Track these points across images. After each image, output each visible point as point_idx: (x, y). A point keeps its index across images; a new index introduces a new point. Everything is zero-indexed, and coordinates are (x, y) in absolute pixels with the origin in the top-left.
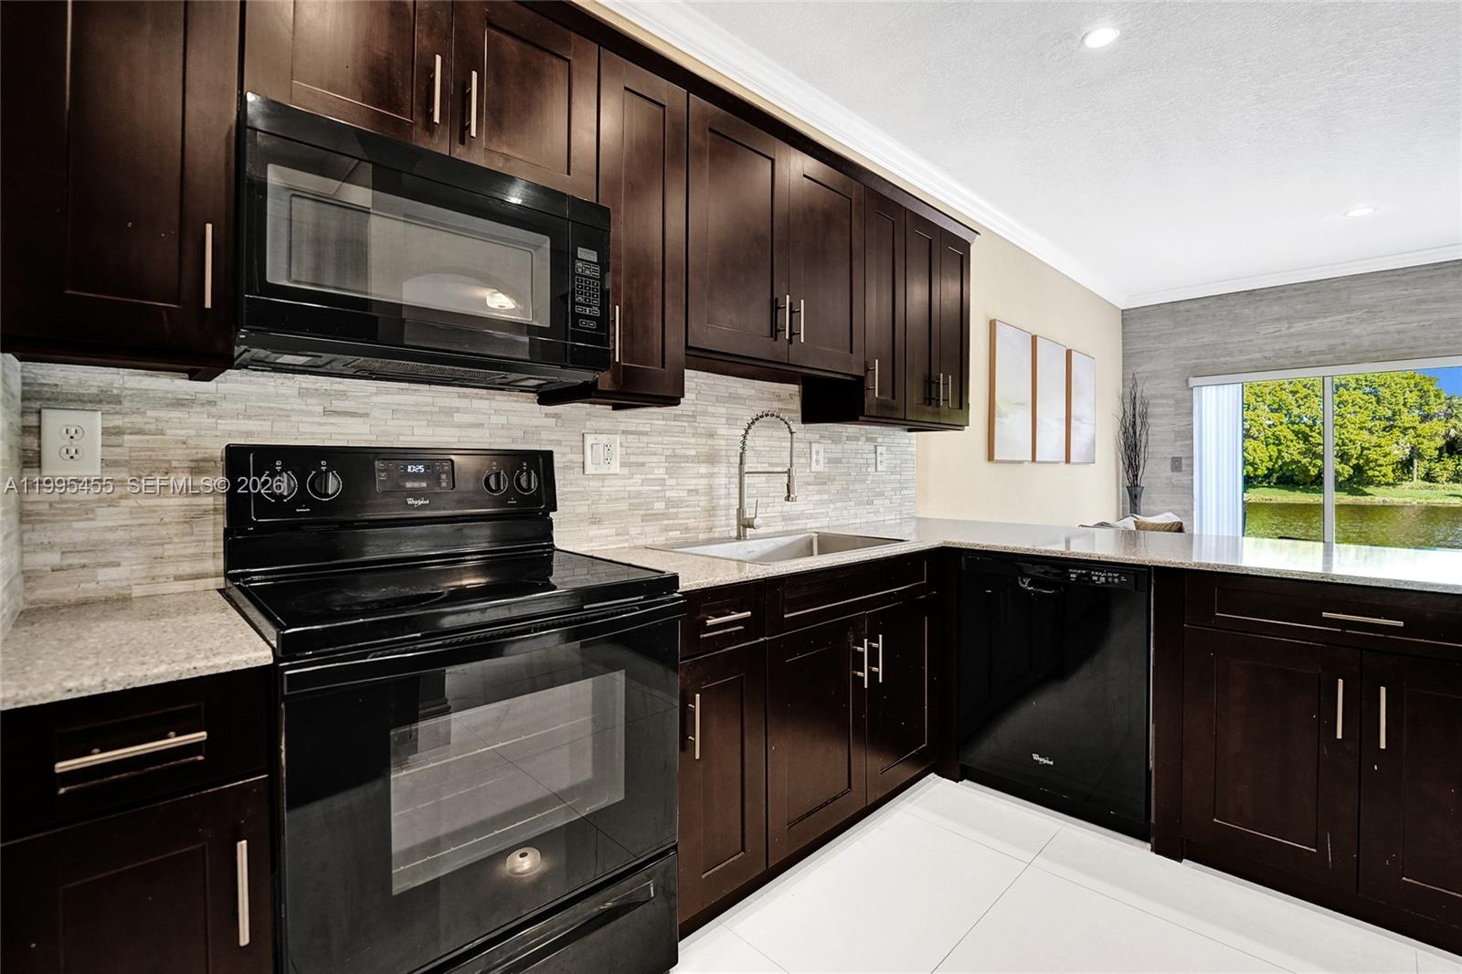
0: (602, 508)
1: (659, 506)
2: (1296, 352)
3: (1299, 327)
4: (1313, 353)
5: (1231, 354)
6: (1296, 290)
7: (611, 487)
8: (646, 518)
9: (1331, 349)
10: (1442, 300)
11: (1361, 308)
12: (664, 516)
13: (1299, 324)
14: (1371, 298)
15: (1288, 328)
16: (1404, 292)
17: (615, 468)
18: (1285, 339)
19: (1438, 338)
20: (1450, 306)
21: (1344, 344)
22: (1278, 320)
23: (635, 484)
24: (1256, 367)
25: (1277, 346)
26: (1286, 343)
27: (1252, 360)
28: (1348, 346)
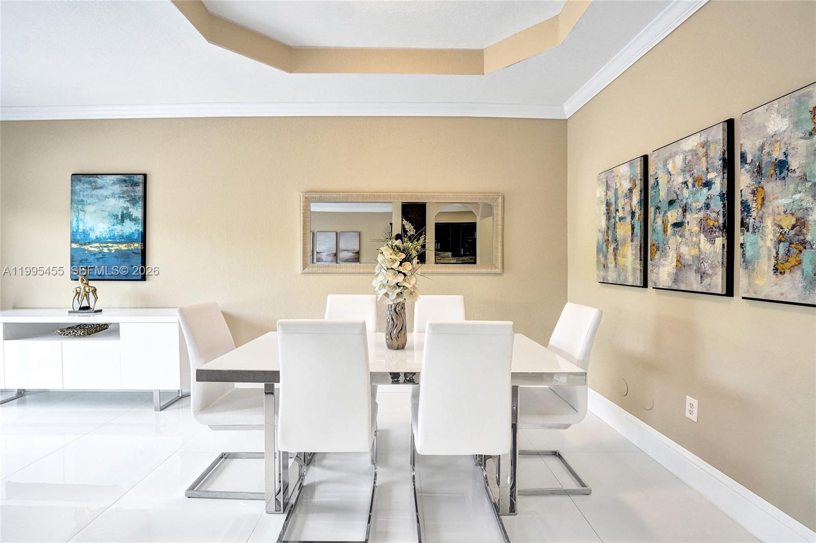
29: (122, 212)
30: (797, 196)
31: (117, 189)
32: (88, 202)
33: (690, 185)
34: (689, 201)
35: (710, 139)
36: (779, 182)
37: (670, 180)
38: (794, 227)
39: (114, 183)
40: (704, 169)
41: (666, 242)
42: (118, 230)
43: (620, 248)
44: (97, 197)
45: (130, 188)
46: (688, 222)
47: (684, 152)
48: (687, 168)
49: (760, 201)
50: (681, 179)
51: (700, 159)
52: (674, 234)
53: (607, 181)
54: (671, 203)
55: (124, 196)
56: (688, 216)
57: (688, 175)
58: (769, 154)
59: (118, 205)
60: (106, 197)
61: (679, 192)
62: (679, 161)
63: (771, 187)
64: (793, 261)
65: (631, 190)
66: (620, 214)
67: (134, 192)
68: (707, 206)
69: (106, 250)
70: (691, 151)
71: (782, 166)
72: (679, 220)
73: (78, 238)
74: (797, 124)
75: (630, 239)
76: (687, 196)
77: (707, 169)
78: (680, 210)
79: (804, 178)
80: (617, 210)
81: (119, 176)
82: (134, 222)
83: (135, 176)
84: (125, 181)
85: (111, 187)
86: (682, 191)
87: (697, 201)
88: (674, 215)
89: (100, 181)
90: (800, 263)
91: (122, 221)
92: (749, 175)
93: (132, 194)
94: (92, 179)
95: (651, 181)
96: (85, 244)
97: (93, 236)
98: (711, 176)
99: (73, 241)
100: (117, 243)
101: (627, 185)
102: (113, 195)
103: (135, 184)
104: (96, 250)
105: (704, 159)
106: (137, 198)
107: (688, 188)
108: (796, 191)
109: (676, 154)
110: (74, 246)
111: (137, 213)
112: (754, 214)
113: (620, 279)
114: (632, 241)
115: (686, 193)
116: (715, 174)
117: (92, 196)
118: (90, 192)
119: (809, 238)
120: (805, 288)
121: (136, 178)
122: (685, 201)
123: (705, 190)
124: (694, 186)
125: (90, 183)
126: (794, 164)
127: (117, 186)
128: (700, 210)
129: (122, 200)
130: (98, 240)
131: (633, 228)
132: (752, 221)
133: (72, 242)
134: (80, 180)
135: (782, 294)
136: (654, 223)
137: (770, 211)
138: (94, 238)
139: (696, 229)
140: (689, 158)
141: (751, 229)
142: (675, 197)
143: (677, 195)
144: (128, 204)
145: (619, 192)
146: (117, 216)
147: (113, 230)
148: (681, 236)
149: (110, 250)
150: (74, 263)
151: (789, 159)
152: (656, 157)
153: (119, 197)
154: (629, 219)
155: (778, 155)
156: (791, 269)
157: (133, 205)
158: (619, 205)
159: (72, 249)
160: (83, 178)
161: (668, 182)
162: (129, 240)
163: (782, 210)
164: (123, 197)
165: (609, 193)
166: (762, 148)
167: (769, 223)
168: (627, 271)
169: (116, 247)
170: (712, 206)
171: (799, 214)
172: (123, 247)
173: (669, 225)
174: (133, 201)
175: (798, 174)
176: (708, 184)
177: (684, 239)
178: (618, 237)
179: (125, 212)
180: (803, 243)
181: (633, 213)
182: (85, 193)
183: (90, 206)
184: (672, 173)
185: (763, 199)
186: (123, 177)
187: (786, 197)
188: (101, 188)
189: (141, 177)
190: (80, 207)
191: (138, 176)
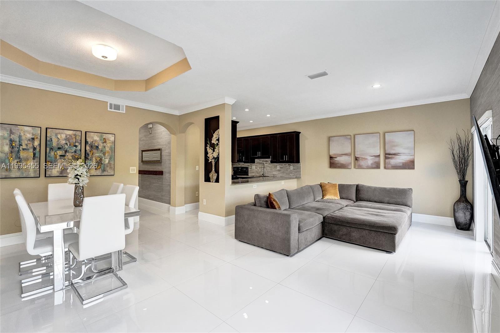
0: (254, 172)
1: (258, 172)
7: (254, 170)
8: (257, 173)
12: (259, 173)
17: (254, 168)
23: (256, 170)
30: (100, 154)
33: (68, 145)
34: (68, 149)
35: (77, 134)
36: (96, 150)
37: (59, 141)
38: (99, 160)
40: (74, 142)
41: (56, 160)
43: (23, 161)
46: (67, 156)
47: (66, 134)
48: (67, 139)
49: (92, 154)
50: (64, 142)
51: (73, 138)
52: (61, 159)
53: (11, 130)
54: (59, 148)
56: (67, 154)
57: (67, 142)
58: (94, 144)
61: (63, 146)
62: (64, 136)
63: (94, 151)
64: (99, 167)
65: (33, 139)
66: (24, 147)
68: (75, 152)
70: (69, 135)
71: (97, 147)
72: (63, 154)
74: (101, 140)
75: (32, 159)
76: (67, 148)
77: (75, 142)
78: (64, 151)
79: (102, 151)
80: (21, 145)
86: (65, 145)
87: (71, 150)
88: (60, 153)
90: (101, 167)
92: (89, 147)
95: (48, 139)
98: (77, 144)
101: (29, 136)
105: (74, 139)
107: (67, 145)
108: (100, 153)
109: (62, 133)
112: (90, 156)
113: (23, 175)
114: (34, 159)
115: (66, 146)
116: (78, 144)
119: (102, 162)
120: (102, 172)
122: (66, 149)
123: (75, 148)
124: (70, 145)
126: (100, 148)
128: (72, 153)
131: (34, 154)
132: (89, 158)
135: (97, 174)
136: (49, 154)
137: (94, 156)
139: (71, 158)
140: (68, 136)
141: (89, 160)
142: (61, 147)
143: (63, 147)
145: (23, 138)
148: (64, 159)
151: (99, 146)
152: (51, 131)
154: (31, 150)
155: (96, 144)
156: (99, 169)
158: (23, 143)
161: (58, 141)
163: (97, 156)
165: (12, 136)
166: (92, 142)
167: (94, 159)
168: (29, 172)
170: (77, 152)
171: (101, 158)
173: (58, 155)
175: (101, 150)
176: (76, 146)
177: (65, 161)
178: (21, 157)
180: (101, 163)
181: (35, 149)
184: (60, 139)
185: (93, 153)
187: (98, 154)
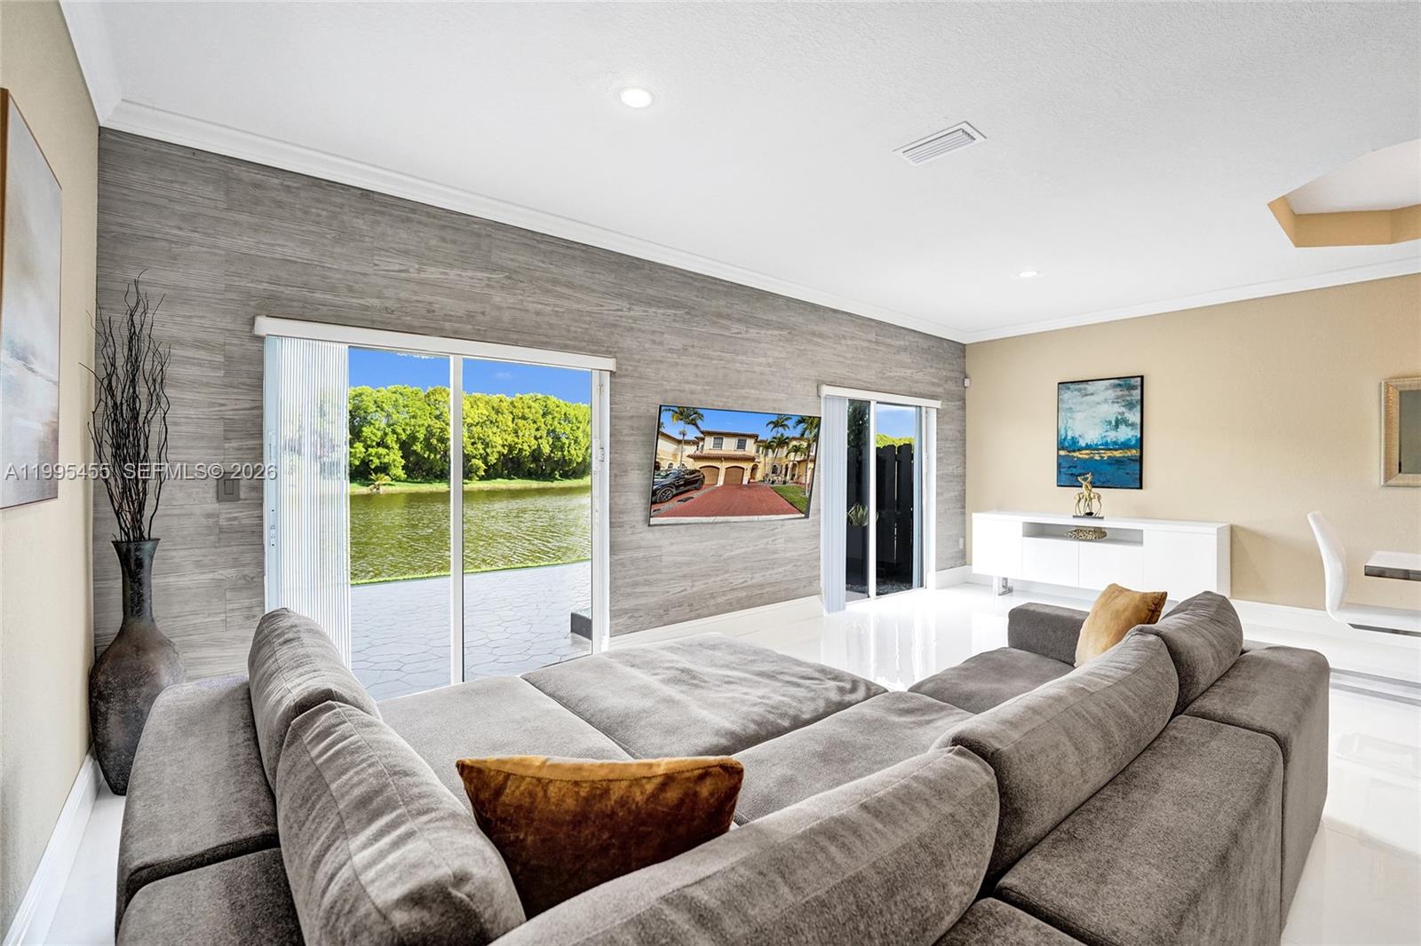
2: (429, 311)
3: (432, 273)
4: (448, 318)
5: (332, 289)
6: (428, 215)
9: (470, 316)
10: (570, 285)
11: (502, 269)
13: (433, 269)
14: (512, 260)
15: (419, 271)
16: (541, 264)
18: (413, 286)
19: (569, 331)
20: (579, 295)
21: (483, 313)
22: (406, 252)
24: (373, 322)
25: (404, 295)
26: (415, 293)
27: (366, 308)
28: (487, 319)
29: (1117, 418)
31: (1111, 394)
32: (1078, 409)
39: (1107, 389)
42: (1112, 436)
44: (1088, 404)
45: (1127, 393)
55: (1119, 400)
59: (1113, 411)
60: (1098, 403)
67: (1131, 395)
69: (1097, 457)
73: (1067, 445)
81: (1112, 381)
82: (1130, 428)
83: (1132, 380)
84: (1120, 385)
85: (1103, 392)
89: (1090, 388)
91: (1117, 426)
93: (1128, 398)
94: (1081, 386)
96: (1074, 451)
97: (1082, 443)
99: (1061, 447)
100: (1110, 450)
102: (1106, 401)
103: (1133, 388)
104: (1087, 457)
106: (1134, 402)
110: (1062, 453)
111: (1134, 417)
117: (1081, 403)
118: (1079, 399)
121: (1133, 381)
125: (1079, 390)
127: (1111, 391)
129: (1116, 405)
130: (1088, 447)
133: (1058, 450)
134: (1069, 389)
138: (1084, 445)
144: (1123, 409)
146: (1110, 422)
147: (1105, 436)
149: (1102, 457)
150: (1062, 470)
153: (1113, 402)
157: (1130, 410)
159: (1058, 456)
160: (1072, 386)
162: (1125, 446)
164: (1118, 402)
169: (1109, 454)
172: (1118, 454)
174: (1130, 406)
179: (1120, 417)
182: (1074, 401)
183: (1080, 413)
186: (1117, 382)
188: (1092, 394)
189: (1139, 379)
190: (1069, 415)
191: (1136, 379)
